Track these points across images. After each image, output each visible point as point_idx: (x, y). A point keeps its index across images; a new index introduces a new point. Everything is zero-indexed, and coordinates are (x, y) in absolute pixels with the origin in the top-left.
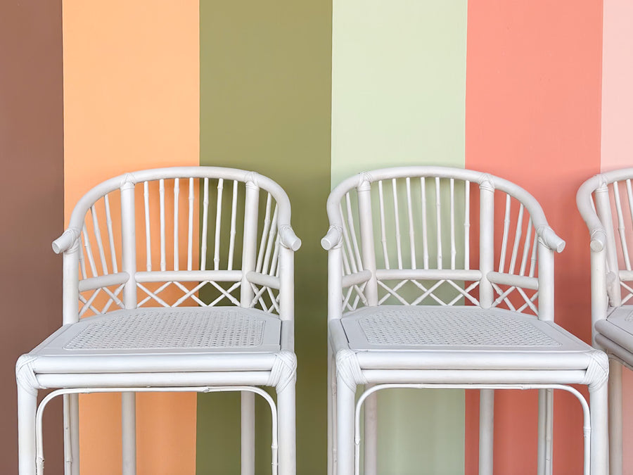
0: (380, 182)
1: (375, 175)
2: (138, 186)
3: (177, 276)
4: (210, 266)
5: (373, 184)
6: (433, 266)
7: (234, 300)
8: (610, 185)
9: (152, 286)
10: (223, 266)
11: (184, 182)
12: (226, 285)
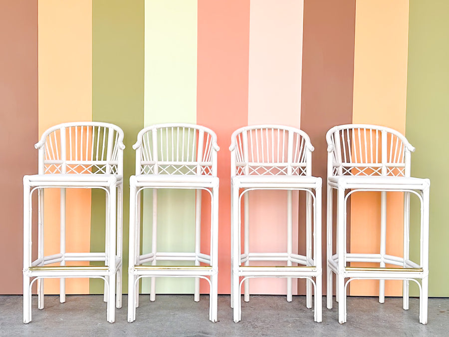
0: (161, 129)
1: (159, 126)
2: (67, 129)
3: (82, 162)
4: (94, 159)
5: (159, 130)
6: (180, 160)
7: (103, 172)
8: (248, 131)
9: (73, 166)
10: (100, 159)
11: (85, 127)
12: (101, 166)
